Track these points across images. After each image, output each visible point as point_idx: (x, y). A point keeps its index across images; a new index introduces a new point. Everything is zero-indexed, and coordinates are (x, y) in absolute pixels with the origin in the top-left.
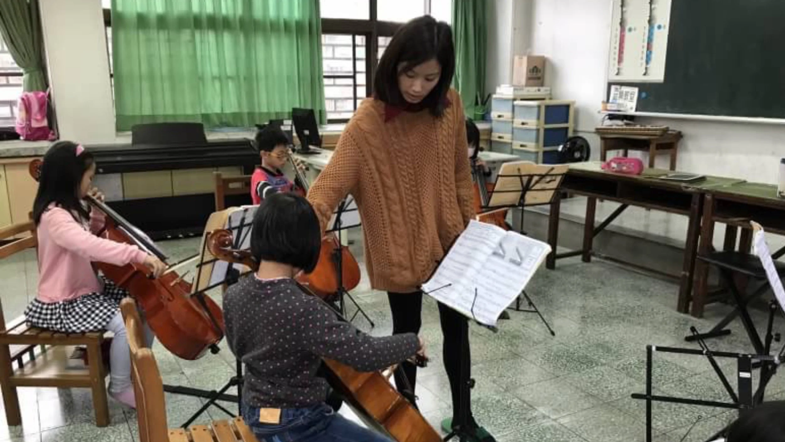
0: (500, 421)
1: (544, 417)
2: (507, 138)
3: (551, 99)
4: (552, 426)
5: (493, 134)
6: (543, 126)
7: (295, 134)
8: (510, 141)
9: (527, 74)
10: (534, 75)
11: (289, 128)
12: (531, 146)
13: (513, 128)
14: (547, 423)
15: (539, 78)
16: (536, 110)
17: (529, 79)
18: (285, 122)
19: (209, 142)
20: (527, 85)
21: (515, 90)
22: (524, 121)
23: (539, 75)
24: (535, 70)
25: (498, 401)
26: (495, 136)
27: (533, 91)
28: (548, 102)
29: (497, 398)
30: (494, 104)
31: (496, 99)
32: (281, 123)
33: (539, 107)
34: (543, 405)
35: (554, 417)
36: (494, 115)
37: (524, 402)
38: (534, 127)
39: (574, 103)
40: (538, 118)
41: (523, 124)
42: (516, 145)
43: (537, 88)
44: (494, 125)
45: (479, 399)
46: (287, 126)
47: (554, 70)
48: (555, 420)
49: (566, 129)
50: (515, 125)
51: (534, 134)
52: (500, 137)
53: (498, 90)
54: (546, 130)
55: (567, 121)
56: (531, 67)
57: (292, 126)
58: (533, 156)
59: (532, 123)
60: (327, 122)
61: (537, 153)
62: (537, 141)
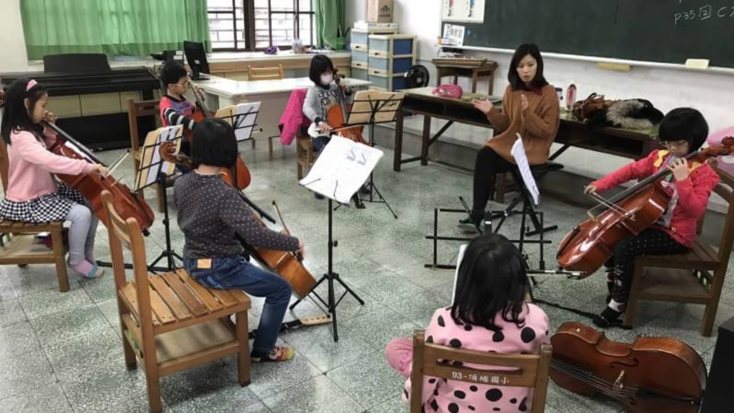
0: (356, 275)
1: (387, 270)
2: (364, 65)
3: (398, 33)
4: (392, 276)
5: (353, 62)
6: (392, 56)
7: (186, 62)
8: (366, 68)
9: (379, 12)
10: (385, 13)
11: (180, 58)
12: (383, 73)
13: (368, 58)
14: (388, 274)
15: (389, 16)
16: (386, 43)
17: (380, 16)
18: (178, 53)
19: (113, 70)
20: (379, 21)
21: (369, 25)
22: (377, 51)
23: (389, 13)
24: (385, 9)
25: (355, 263)
26: (354, 64)
27: (383, 27)
28: (396, 36)
29: (355, 260)
30: (353, 37)
31: (355, 33)
32: (174, 53)
33: (388, 40)
34: (386, 263)
35: (393, 270)
36: (353, 45)
37: (373, 262)
38: (385, 57)
39: (416, 37)
40: (388, 50)
41: (376, 54)
42: (371, 72)
43: (387, 24)
44: (354, 54)
45: (342, 262)
46: (180, 55)
47: (401, 9)
48: (394, 272)
49: (411, 59)
50: (370, 55)
51: (385, 63)
52: (358, 65)
53: (356, 25)
54: (395, 60)
55: (411, 52)
56: (382, 7)
57: (183, 55)
58: (385, 81)
59: (384, 53)
60: (211, 50)
61: (388, 78)
62: (388, 69)
